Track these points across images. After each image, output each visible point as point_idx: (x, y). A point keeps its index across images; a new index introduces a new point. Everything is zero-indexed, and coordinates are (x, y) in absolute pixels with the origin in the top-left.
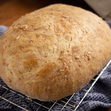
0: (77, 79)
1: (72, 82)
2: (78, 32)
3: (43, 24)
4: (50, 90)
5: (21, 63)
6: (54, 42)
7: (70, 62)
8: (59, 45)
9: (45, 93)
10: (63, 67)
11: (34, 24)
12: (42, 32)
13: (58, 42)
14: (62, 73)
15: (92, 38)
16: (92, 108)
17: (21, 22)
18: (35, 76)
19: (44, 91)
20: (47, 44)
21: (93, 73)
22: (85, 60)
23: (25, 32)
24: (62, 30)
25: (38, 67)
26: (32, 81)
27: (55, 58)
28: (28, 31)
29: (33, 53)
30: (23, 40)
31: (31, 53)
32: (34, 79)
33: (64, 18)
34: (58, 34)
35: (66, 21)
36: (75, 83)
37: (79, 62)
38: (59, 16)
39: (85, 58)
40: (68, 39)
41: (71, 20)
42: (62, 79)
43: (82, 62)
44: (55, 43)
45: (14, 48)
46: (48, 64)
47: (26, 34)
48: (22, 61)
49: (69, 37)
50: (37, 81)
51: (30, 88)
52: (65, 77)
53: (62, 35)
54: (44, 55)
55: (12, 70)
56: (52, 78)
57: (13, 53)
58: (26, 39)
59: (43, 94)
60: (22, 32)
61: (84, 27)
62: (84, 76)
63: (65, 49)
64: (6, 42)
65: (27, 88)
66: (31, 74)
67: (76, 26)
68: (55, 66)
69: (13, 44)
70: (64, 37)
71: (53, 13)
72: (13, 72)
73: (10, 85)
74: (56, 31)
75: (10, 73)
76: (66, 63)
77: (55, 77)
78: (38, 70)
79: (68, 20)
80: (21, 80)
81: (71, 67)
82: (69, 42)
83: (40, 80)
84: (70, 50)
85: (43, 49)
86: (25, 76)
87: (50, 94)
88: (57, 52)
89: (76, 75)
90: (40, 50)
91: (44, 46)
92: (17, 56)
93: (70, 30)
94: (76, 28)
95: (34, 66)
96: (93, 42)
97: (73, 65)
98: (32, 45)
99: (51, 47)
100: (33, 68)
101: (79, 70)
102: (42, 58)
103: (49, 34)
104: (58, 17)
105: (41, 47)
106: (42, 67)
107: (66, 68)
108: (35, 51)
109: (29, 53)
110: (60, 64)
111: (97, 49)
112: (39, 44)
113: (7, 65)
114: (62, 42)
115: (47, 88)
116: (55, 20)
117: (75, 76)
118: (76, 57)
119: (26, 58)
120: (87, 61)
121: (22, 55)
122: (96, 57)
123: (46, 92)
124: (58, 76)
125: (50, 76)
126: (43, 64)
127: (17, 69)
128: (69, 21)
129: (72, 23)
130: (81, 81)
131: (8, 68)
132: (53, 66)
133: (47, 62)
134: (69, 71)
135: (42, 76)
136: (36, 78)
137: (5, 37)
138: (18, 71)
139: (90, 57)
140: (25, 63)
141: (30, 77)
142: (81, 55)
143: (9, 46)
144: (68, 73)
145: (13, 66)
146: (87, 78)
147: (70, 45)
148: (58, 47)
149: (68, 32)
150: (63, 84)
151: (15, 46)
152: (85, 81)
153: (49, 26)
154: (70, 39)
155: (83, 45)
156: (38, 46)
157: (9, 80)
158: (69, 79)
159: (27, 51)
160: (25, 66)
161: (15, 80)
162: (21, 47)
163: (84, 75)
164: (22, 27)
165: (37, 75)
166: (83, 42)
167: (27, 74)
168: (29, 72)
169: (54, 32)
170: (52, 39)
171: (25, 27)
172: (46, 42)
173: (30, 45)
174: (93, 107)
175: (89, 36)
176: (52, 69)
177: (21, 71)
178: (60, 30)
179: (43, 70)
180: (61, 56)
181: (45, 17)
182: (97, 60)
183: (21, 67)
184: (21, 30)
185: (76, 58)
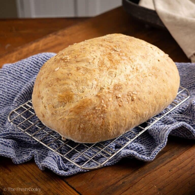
0: (115, 120)
1: (109, 123)
2: (126, 69)
3: (88, 56)
4: (84, 130)
5: (56, 96)
6: (94, 77)
7: (109, 100)
8: (99, 81)
9: (77, 132)
10: (100, 105)
11: (77, 55)
12: (85, 65)
13: (100, 78)
14: (98, 111)
15: (142, 77)
16: (122, 156)
17: (65, 52)
18: (69, 112)
19: (77, 129)
20: (86, 78)
21: (137, 117)
22: (128, 100)
23: (66, 64)
24: (107, 64)
25: (73, 102)
26: (65, 117)
27: (92, 94)
28: (69, 62)
29: (69, 87)
30: (61, 72)
31: (67, 87)
32: (67, 115)
33: (113, 52)
34: (101, 68)
35: (115, 54)
36: (112, 125)
37: (120, 101)
38: (110, 48)
39: (128, 98)
40: (112, 75)
41: (121, 54)
42: (98, 119)
43: (123, 102)
44: (95, 79)
45: (51, 81)
46: (84, 99)
47: (66, 66)
48: (57, 95)
49: (114, 73)
50: (70, 117)
51: (63, 125)
52: (101, 116)
53: (105, 69)
54: (81, 90)
55: (46, 104)
56: (86, 116)
57: (49, 86)
58: (65, 71)
59: (76, 133)
60: (62, 63)
61: (135, 63)
62: (124, 119)
63: (105, 85)
64: (44, 73)
65: (59, 124)
66: (65, 109)
67: (125, 61)
68: (91, 103)
69: (50, 76)
70: (107, 72)
71: (104, 44)
72: (47, 106)
73: (43, 120)
74: (100, 65)
75: (44, 107)
76: (104, 101)
77: (90, 115)
78: (73, 106)
79: (118, 53)
80: (54, 115)
81: (109, 106)
82: (112, 78)
83: (73, 117)
84: (111, 87)
85: (81, 84)
86: (58, 111)
87: (83, 134)
88: (96, 88)
89: (114, 116)
90: (77, 84)
91: (82, 80)
92: (52, 88)
93: (117, 65)
94: (125, 63)
95: (69, 101)
96: (143, 81)
97: (112, 104)
98: (69, 79)
99: (90, 82)
100: (68, 103)
101: (118, 110)
102: (79, 93)
103: (91, 68)
104: (108, 49)
105: (79, 81)
106: (77, 102)
107: (103, 107)
108: (72, 84)
109: (66, 86)
110: (97, 102)
111: (146, 89)
112: (77, 78)
113: (41, 99)
114: (104, 77)
115: (80, 126)
116: (103, 53)
117: (112, 116)
118: (117, 95)
119: (61, 92)
120: (130, 102)
121: (58, 88)
122: (143, 99)
123: (78, 130)
124: (93, 114)
125: (84, 113)
126: (79, 100)
127: (51, 103)
128: (119, 55)
129: (121, 58)
130: (120, 123)
131: (42, 102)
132: (89, 102)
133: (83, 97)
134: (106, 109)
135: (76, 112)
136: (69, 114)
137: (45, 68)
138: (52, 105)
139: (135, 98)
140: (59, 97)
141: (63, 113)
142: (123, 94)
143: (47, 78)
144: (105, 112)
145: (47, 100)
146: (129, 121)
147: (112, 82)
148: (98, 83)
149: (114, 67)
150: (98, 123)
151: (53, 78)
152: (125, 124)
153: (94, 59)
154: (114, 75)
155: (128, 84)
156: (76, 80)
157: (42, 115)
158: (105, 119)
159: (64, 84)
160: (59, 100)
161: (48, 115)
162: (58, 80)
163: (125, 117)
164: (64, 58)
165: (71, 111)
166: (130, 80)
167: (60, 109)
168: (63, 107)
169: (97, 66)
170: (93, 73)
171: (67, 57)
172: (85, 76)
173: (67, 78)
174: (124, 155)
175: (140, 74)
176: (87, 105)
177: (54, 105)
178: (105, 64)
179: (77, 106)
180: (99, 93)
181: (92, 48)
182: (144, 103)
183: (56, 101)
184: (63, 61)
185: (116, 97)
